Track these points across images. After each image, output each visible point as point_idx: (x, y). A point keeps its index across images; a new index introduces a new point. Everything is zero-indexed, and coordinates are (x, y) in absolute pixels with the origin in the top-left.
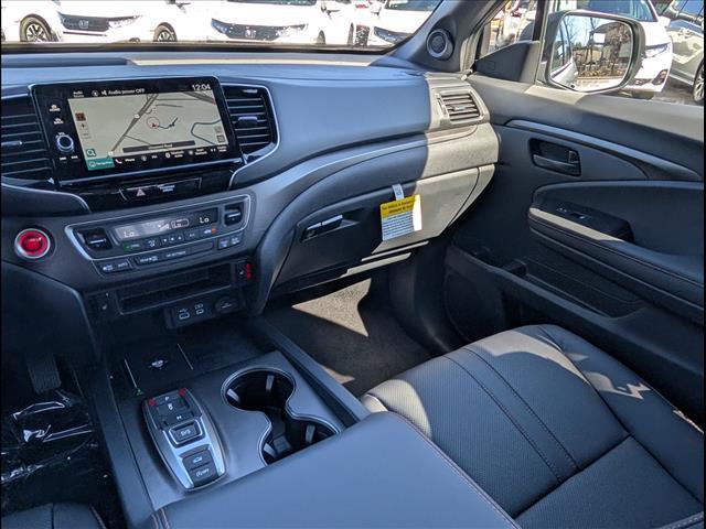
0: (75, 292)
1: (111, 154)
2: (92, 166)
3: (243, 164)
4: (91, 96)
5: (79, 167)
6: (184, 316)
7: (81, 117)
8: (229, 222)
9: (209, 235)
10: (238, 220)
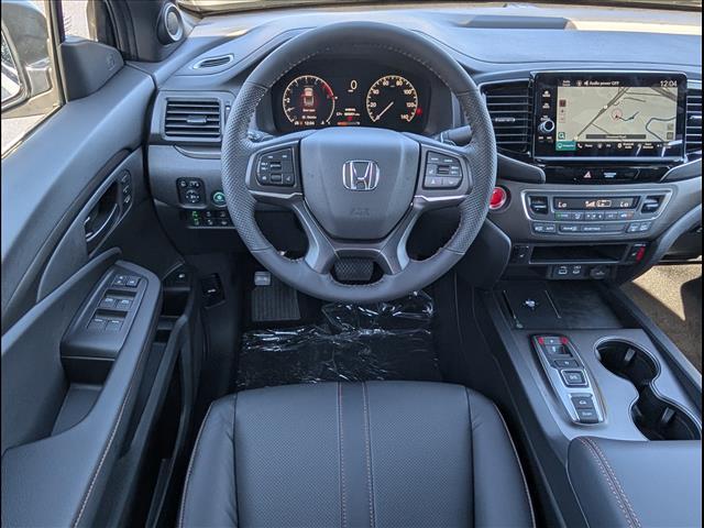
0: (509, 241)
1: (576, 139)
2: (559, 147)
3: (682, 163)
4: (576, 85)
5: (550, 148)
6: (563, 272)
7: (563, 103)
8: (645, 210)
9: (624, 219)
10: (653, 210)
